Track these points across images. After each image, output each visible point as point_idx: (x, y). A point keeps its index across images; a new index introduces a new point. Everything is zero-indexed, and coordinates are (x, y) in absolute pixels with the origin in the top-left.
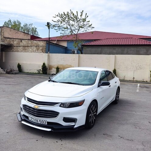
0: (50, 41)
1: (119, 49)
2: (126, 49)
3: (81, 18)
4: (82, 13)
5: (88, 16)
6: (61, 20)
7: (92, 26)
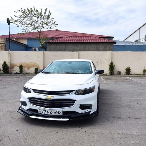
0: (11, 39)
1: (82, 46)
2: (88, 46)
3: (45, 15)
4: (46, 10)
5: (51, 14)
6: (23, 15)
7: (56, 23)
